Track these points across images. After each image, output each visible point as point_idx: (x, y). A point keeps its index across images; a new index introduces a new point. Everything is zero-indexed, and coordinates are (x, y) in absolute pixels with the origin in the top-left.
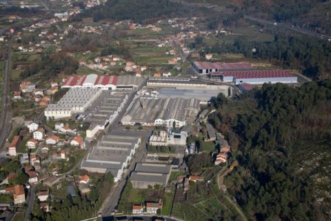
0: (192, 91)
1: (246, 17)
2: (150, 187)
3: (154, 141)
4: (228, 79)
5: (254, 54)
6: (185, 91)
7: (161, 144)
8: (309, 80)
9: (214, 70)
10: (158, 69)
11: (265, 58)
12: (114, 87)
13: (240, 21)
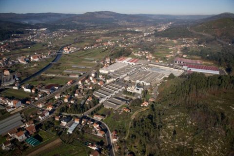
0: (165, 70)
1: (218, 40)
2: (109, 108)
3: (129, 89)
4: (185, 67)
5: (207, 57)
6: (162, 70)
7: (131, 91)
8: (227, 74)
9: (182, 63)
10: (159, 59)
11: (211, 60)
12: (134, 64)
13: (214, 42)
